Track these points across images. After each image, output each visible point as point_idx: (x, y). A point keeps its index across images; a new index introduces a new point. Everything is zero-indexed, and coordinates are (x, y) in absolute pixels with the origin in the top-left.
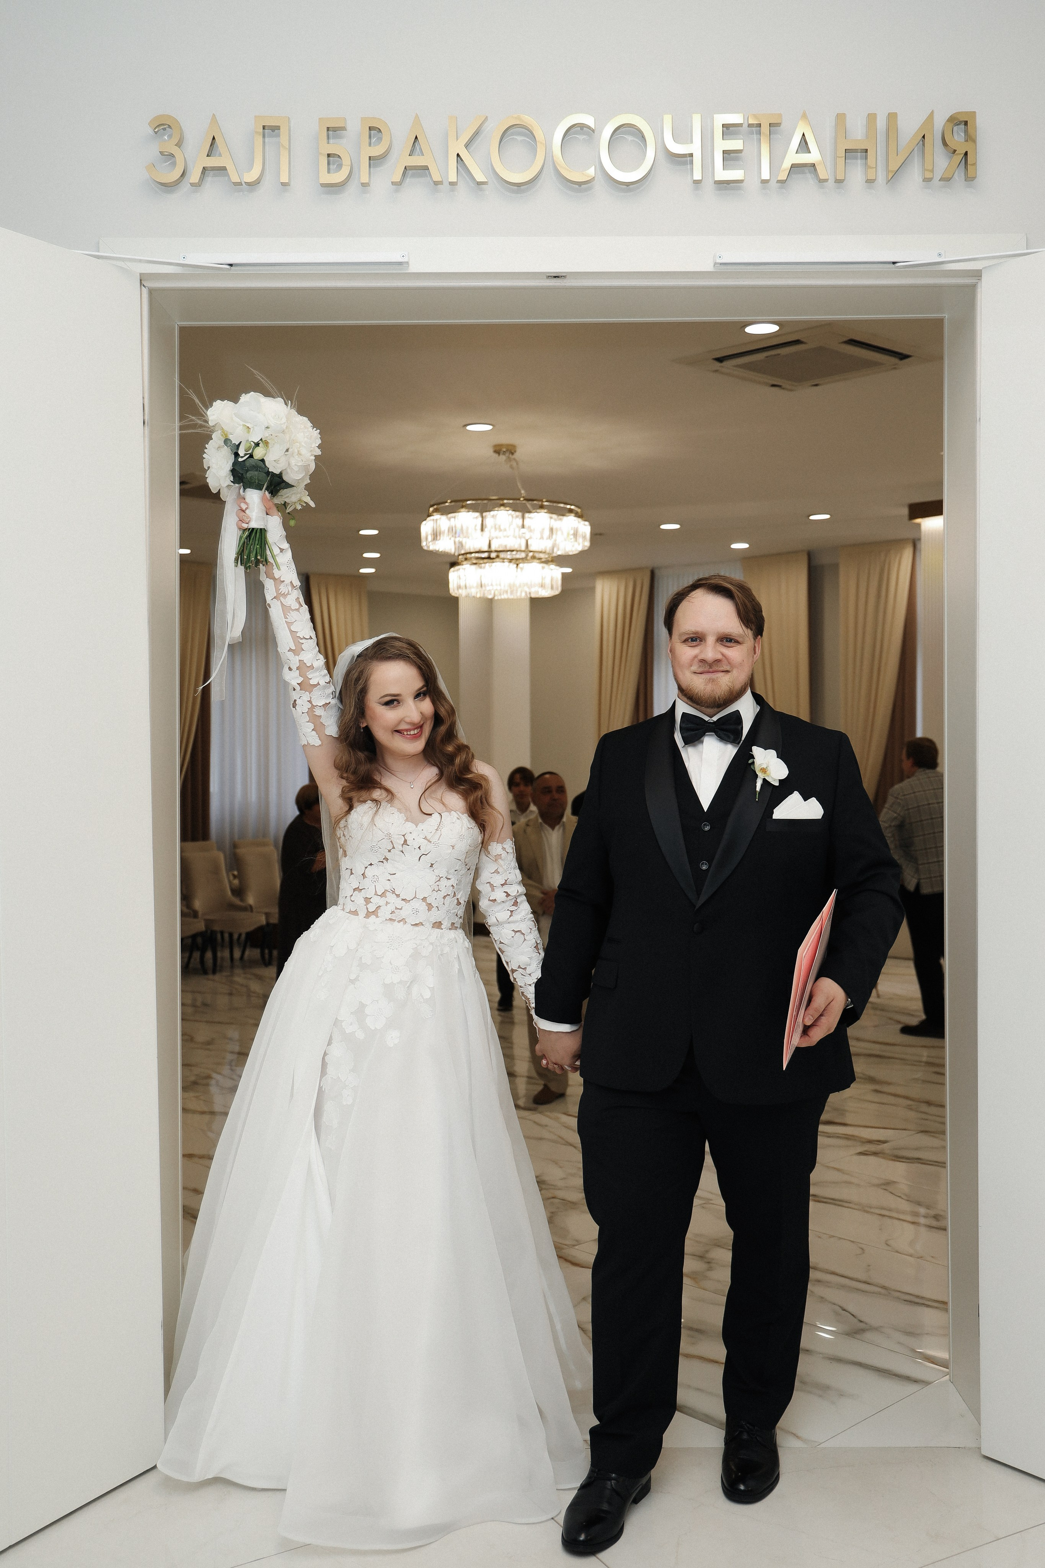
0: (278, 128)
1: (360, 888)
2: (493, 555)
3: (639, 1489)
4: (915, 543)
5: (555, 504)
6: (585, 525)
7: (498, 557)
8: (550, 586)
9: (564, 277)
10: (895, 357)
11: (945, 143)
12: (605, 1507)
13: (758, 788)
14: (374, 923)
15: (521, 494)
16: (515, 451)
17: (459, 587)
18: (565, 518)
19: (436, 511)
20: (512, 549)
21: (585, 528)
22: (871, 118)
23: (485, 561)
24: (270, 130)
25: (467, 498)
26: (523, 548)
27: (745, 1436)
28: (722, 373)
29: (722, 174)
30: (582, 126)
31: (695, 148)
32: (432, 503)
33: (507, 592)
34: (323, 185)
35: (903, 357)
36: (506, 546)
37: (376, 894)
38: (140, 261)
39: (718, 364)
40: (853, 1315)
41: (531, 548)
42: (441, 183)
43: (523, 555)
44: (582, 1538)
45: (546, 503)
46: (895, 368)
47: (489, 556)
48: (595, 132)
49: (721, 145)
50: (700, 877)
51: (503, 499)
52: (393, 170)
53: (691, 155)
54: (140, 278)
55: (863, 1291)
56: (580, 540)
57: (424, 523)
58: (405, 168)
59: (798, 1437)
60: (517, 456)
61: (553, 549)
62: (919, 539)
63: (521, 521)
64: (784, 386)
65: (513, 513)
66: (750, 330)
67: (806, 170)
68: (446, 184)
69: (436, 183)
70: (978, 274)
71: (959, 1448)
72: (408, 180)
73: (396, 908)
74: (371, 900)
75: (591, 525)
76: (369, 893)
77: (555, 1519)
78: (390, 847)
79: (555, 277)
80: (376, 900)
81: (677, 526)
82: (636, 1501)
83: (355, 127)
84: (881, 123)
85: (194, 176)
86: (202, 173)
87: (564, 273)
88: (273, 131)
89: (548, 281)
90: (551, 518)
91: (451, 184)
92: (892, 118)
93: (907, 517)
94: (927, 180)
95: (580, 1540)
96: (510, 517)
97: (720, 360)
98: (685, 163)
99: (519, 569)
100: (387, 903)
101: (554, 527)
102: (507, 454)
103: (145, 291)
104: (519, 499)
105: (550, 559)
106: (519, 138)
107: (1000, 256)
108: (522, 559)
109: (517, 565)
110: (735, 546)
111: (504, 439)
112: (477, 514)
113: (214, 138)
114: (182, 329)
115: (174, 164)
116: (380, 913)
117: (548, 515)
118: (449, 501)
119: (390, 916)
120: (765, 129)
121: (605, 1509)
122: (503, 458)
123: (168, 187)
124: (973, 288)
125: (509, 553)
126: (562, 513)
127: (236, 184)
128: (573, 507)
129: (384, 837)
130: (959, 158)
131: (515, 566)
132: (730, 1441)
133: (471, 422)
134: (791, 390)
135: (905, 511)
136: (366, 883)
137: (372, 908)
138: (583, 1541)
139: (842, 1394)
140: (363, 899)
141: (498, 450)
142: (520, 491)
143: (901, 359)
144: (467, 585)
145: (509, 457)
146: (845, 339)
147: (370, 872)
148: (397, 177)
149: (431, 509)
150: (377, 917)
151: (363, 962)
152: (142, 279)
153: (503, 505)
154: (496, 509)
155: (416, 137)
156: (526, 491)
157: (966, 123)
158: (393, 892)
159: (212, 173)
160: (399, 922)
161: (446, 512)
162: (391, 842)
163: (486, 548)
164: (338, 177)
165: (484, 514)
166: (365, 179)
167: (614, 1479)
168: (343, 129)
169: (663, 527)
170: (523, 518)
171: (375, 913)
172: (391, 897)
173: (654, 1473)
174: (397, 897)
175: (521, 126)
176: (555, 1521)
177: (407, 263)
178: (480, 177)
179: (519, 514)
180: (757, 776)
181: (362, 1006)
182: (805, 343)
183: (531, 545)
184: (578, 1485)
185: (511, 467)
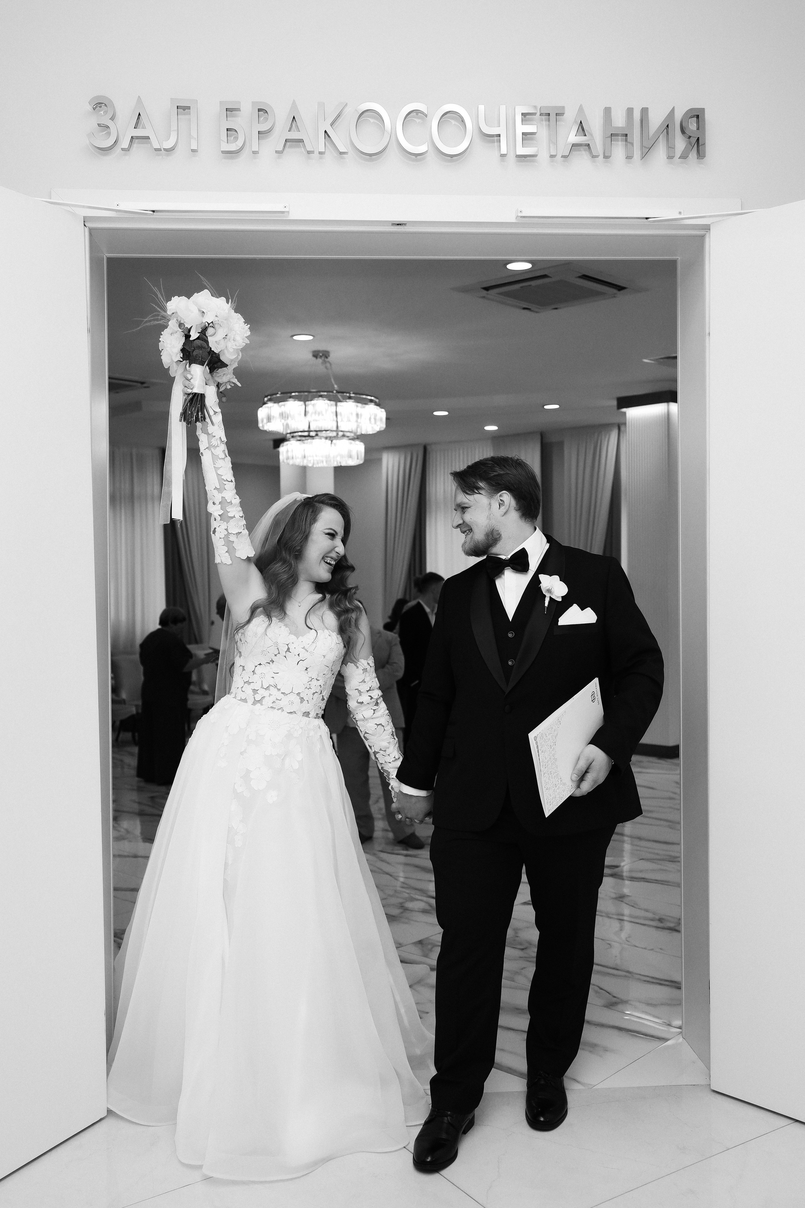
0: (189, 108)
1: (249, 681)
2: (313, 434)
3: (467, 1123)
4: (620, 426)
5: (358, 396)
6: (382, 411)
7: (317, 435)
8: (356, 457)
9: (405, 224)
10: (615, 288)
11: (683, 131)
12: (444, 1136)
13: (546, 604)
14: (259, 709)
15: (334, 388)
16: (329, 356)
17: (288, 458)
18: (367, 406)
19: (270, 400)
20: (326, 429)
21: (382, 414)
22: (630, 111)
23: (307, 438)
24: (183, 109)
25: (292, 391)
26: (335, 429)
27: (542, 1082)
28: (489, 299)
29: (521, 151)
30: (417, 111)
31: (501, 130)
32: (266, 394)
33: (323, 462)
34: (223, 152)
35: (620, 288)
36: (321, 428)
37: (262, 687)
38: (83, 207)
39: (485, 292)
40: (608, 993)
41: (340, 429)
42: (312, 152)
43: (334, 434)
44: (429, 1159)
45: (352, 395)
46: (615, 297)
47: (308, 435)
48: (428, 117)
49: (521, 128)
50: (507, 671)
51: (320, 392)
52: (276, 141)
53: (499, 135)
54: (84, 220)
55: (614, 975)
56: (378, 423)
57: (260, 409)
58: (286, 141)
59: (578, 1082)
60: (330, 359)
61: (357, 430)
62: (625, 424)
63: (335, 407)
64: (532, 309)
65: (329, 402)
66: (511, 267)
67: (582, 148)
68: (316, 153)
69: (309, 152)
70: (707, 228)
71: (694, 1085)
72: (287, 149)
73: (277, 699)
74: (258, 691)
75: (386, 411)
76: (257, 686)
77: (407, 1148)
78: (276, 652)
79: (398, 224)
80: (261, 692)
81: (446, 413)
82: (465, 1132)
83: (247, 109)
84: (637, 115)
85: (125, 144)
86: (130, 141)
87: (406, 221)
88: (184, 110)
89: (393, 227)
90: (357, 406)
91: (320, 153)
92: (645, 111)
93: (616, 408)
94: (670, 157)
95: (427, 1162)
96: (327, 405)
97: (487, 289)
98: (493, 142)
99: (333, 445)
100: (270, 695)
101: (359, 413)
102: (323, 358)
103: (87, 229)
104: (332, 392)
105: (356, 437)
106: (372, 120)
107: (726, 214)
108: (334, 437)
109: (332, 441)
110: (487, 428)
111: (321, 346)
112: (302, 403)
113: (139, 114)
114: (109, 259)
115: (109, 134)
116: (264, 701)
117: (355, 404)
118: (279, 393)
119: (271, 705)
120: (553, 117)
121: (443, 1137)
122: (320, 361)
123: (105, 151)
124: (703, 237)
125: (324, 432)
126: (365, 402)
127: (156, 150)
128: (373, 398)
129: (273, 644)
130: (694, 140)
131: (330, 442)
132: (530, 1086)
133: (296, 334)
134: (537, 312)
135: (615, 403)
136: (255, 678)
137: (258, 697)
138: (429, 1161)
139: (606, 1050)
140: (252, 690)
141: (316, 355)
142: (333, 386)
143: (619, 290)
144: (294, 457)
145: (324, 360)
146: (580, 275)
147: (259, 670)
148: (280, 148)
149: (266, 399)
150: (262, 705)
151: (250, 738)
152: (85, 220)
153: (321, 396)
154: (316, 399)
155: (294, 118)
156: (338, 387)
157: (698, 117)
158: (276, 686)
159: (137, 140)
160: (278, 709)
161: (277, 401)
162: (278, 648)
163: (306, 429)
164: (233, 147)
165: (307, 403)
166: (255, 149)
167: (450, 1116)
168: (238, 110)
169: (436, 413)
170: (336, 405)
171: (260, 701)
172: (273, 690)
173: (477, 1111)
174: (278, 691)
175: (373, 111)
176: (406, 1149)
177: (288, 212)
178: (342, 149)
179: (333, 403)
180: (545, 596)
181: (248, 772)
182: (551, 277)
183: (340, 426)
184: (423, 1122)
185: (326, 367)
